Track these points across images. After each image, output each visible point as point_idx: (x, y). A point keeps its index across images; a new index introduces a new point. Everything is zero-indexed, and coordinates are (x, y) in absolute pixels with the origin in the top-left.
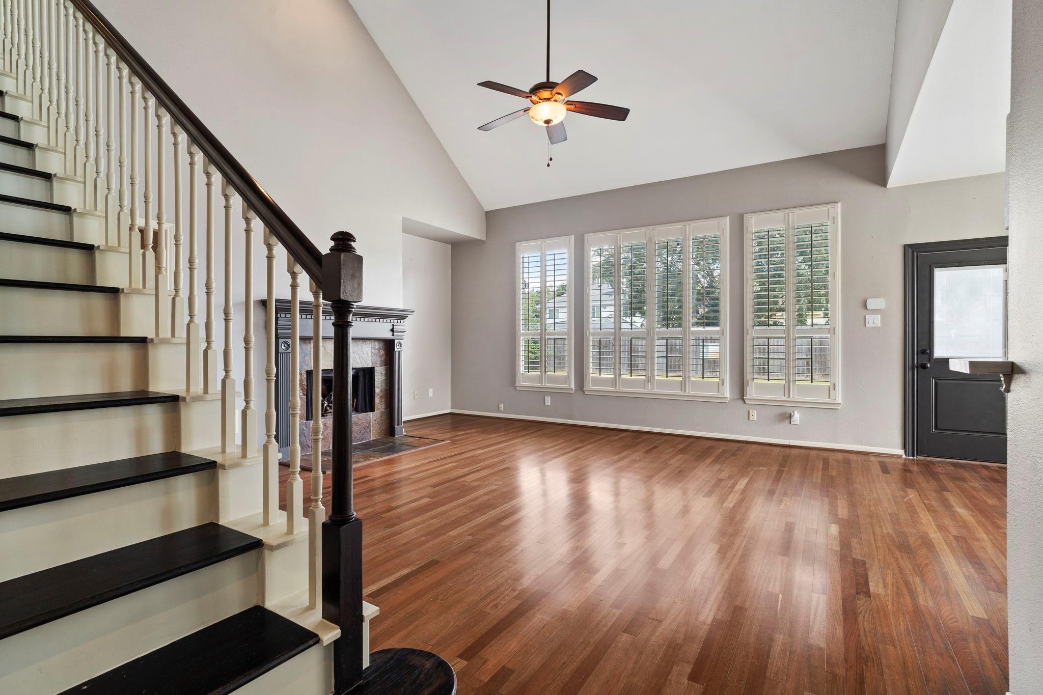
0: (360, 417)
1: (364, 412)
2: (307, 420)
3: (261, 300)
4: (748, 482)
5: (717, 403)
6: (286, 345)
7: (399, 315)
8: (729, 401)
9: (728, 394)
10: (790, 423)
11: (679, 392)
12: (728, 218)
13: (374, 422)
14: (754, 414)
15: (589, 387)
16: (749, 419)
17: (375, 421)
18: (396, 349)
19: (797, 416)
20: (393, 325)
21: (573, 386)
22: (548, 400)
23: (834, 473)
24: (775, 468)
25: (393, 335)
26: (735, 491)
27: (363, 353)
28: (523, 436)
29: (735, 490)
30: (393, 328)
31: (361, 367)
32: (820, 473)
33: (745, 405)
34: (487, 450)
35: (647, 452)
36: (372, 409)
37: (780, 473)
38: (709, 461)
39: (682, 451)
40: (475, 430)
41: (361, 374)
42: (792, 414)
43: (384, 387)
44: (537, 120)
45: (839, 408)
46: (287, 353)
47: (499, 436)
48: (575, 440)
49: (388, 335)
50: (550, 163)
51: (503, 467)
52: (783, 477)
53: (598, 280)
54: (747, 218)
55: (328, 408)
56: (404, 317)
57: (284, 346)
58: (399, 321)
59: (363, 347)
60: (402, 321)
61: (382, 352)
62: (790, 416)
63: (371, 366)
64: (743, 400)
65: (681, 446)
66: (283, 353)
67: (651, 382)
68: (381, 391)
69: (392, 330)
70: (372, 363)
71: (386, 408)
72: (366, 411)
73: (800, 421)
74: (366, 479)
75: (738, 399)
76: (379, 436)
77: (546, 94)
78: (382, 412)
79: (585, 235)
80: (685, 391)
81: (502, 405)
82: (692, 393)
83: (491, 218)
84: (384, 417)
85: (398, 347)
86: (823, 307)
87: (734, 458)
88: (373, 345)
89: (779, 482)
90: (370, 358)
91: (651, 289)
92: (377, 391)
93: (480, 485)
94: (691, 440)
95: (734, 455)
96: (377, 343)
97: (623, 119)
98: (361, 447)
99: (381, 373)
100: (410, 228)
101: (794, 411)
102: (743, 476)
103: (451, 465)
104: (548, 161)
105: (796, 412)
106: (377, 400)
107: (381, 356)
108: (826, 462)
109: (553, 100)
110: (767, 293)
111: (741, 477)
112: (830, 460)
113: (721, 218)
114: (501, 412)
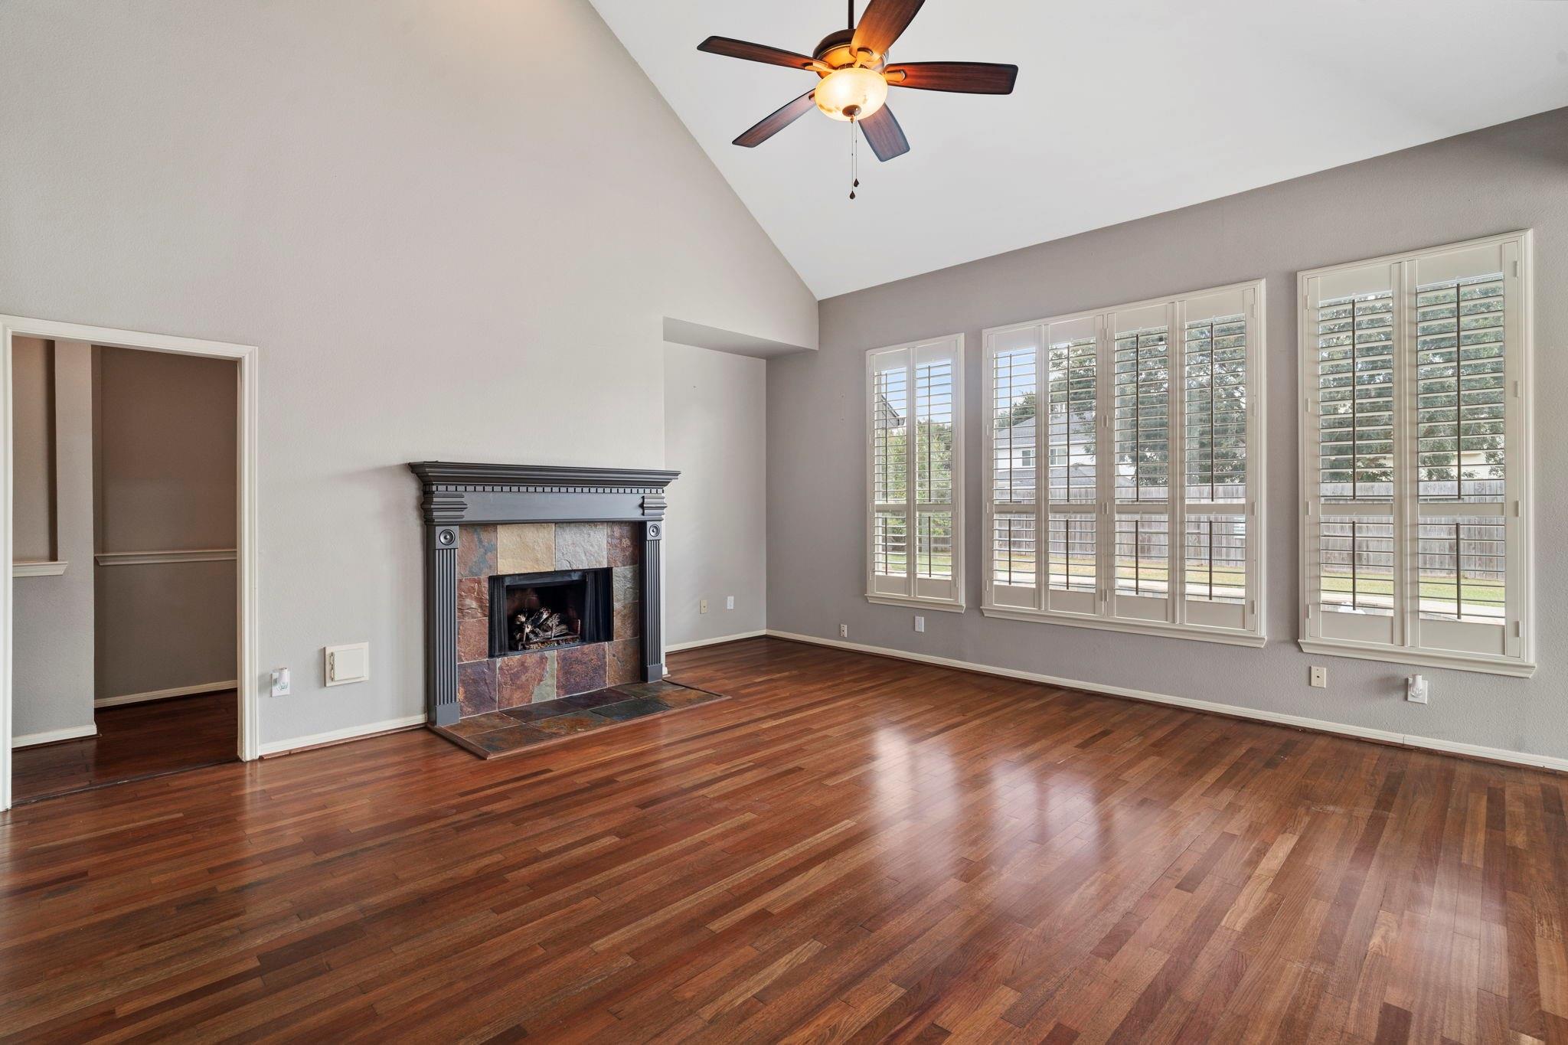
0: (586, 651)
1: (594, 642)
2: (491, 655)
3: (409, 464)
4: (1294, 850)
5: (1241, 651)
6: (448, 537)
7: (658, 481)
8: (1266, 646)
9: (1263, 632)
10: (1406, 698)
11: (1162, 622)
12: (1263, 282)
13: (611, 657)
14: (1321, 676)
15: (993, 604)
16: (1310, 684)
17: (614, 656)
18: (649, 538)
19: (1421, 686)
20: (643, 497)
21: (962, 601)
22: (921, 624)
23: (1520, 840)
24: (1364, 811)
25: (643, 514)
26: (1259, 876)
27: (592, 545)
28: (863, 691)
29: (1258, 872)
30: (643, 503)
31: (587, 568)
32: (1481, 837)
33: (1302, 654)
34: (783, 720)
35: (1083, 746)
36: (609, 637)
37: (1376, 824)
38: (1211, 778)
39: (1158, 748)
40: (787, 674)
41: (589, 579)
42: (1411, 680)
43: (630, 600)
44: (830, 111)
45: (1530, 676)
46: (450, 549)
47: (821, 689)
48: (953, 706)
49: (636, 515)
50: (856, 190)
51: (791, 766)
52: (1383, 840)
53: (1061, 406)
54: (1305, 280)
55: (532, 636)
56: (666, 483)
57: (445, 538)
58: (654, 491)
59: (592, 533)
60: (660, 491)
61: (626, 542)
62: (1406, 686)
63: (606, 566)
64: (1298, 645)
65: (1159, 734)
66: (443, 550)
67: (1106, 600)
68: (624, 607)
69: (642, 506)
70: (608, 562)
71: (635, 635)
72: (599, 640)
73: (1430, 696)
74: (548, 775)
75: (1284, 642)
76: (621, 681)
77: (841, 55)
78: (626, 641)
79: (984, 331)
80: (1174, 621)
81: (845, 628)
82: (1189, 625)
83: (828, 311)
84: (630, 650)
85: (653, 534)
86: (1485, 440)
87: (1269, 772)
88: (609, 532)
89: (1372, 859)
90: (605, 553)
91: (1105, 425)
92: (617, 606)
93: (726, 808)
94: (1188, 716)
95: (1270, 764)
96: (617, 531)
97: (1007, 89)
98: (582, 701)
99: (625, 577)
100: (675, 332)
101: (1414, 677)
102: (1283, 829)
103: (702, 754)
104: (850, 188)
105: (1419, 678)
106: (617, 622)
107: (623, 550)
108: (1496, 799)
109: (858, 64)
110: (1351, 429)
111: (1278, 833)
112: (1507, 797)
113: (1248, 283)
114: (843, 639)
